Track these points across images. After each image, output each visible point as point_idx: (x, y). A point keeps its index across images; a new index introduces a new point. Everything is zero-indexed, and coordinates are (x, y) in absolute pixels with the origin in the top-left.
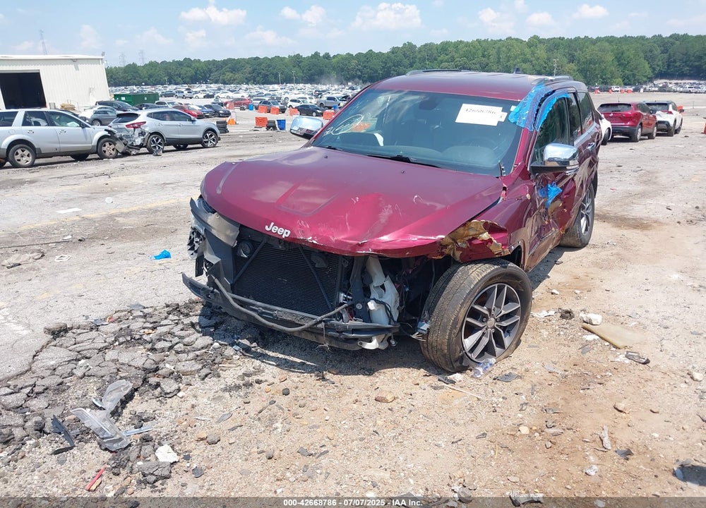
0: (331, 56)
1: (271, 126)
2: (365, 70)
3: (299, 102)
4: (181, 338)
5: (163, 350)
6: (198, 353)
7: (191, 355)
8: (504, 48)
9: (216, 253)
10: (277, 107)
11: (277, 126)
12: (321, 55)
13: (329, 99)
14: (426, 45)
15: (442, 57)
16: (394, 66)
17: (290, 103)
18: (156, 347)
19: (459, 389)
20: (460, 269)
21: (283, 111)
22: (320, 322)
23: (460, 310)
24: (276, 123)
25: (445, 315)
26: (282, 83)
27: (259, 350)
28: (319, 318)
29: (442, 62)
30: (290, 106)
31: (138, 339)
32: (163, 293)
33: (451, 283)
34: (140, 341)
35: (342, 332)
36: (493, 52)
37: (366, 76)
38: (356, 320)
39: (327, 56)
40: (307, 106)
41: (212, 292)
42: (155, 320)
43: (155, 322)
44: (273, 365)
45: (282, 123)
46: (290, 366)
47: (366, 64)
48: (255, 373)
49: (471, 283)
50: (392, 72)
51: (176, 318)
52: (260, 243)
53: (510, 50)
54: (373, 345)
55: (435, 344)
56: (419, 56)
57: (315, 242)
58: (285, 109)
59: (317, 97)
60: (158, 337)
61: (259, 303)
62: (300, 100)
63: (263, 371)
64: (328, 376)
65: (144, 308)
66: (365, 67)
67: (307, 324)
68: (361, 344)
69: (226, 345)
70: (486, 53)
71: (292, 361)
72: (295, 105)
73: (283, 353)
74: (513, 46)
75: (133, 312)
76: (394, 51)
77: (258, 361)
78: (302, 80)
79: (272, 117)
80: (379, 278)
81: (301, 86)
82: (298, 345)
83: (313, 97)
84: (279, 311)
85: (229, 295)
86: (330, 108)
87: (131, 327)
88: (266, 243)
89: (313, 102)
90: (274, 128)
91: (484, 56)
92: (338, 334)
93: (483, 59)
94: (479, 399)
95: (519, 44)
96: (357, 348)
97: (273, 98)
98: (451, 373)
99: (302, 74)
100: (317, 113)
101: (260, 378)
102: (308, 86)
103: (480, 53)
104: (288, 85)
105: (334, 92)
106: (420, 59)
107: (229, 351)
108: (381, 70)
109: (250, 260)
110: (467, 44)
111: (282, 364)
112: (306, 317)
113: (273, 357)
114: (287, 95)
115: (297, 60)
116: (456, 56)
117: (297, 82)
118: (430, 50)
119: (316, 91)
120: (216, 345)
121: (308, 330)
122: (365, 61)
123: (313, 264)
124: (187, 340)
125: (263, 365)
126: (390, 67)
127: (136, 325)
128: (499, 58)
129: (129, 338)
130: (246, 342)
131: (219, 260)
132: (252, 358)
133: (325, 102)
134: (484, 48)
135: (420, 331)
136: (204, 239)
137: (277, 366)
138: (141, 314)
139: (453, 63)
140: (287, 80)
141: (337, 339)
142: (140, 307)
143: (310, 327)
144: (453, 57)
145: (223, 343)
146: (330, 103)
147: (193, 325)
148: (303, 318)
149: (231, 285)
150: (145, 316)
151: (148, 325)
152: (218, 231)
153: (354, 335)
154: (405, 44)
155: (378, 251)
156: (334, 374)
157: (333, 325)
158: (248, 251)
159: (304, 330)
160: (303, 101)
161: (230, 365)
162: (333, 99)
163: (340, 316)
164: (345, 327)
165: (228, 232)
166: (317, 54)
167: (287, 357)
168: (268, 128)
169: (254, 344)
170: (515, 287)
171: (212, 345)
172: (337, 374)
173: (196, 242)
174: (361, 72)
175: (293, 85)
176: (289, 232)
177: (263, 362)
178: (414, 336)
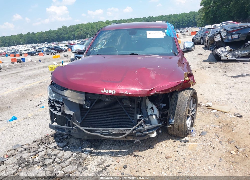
0: (35, 33)
1: (19, 61)
2: (50, 37)
3: (27, 51)
4: (56, 155)
5: (50, 164)
6: (69, 160)
7: (67, 162)
8: (98, 25)
9: (71, 109)
10: (18, 54)
11: (21, 61)
12: (31, 33)
13: (39, 48)
14: (71, 26)
15: (77, 30)
16: (60, 34)
17: (23, 52)
18: (45, 163)
19: (192, 143)
20: (179, 94)
21: (21, 55)
22: (134, 130)
23: (186, 110)
24: (21, 60)
25: (181, 114)
26: (16, 45)
27: (96, 151)
28: (133, 128)
29: (78, 31)
30: (24, 53)
31: (32, 162)
32: (27, 136)
33: (178, 100)
34: (33, 163)
35: (143, 132)
36: (95, 26)
37: (51, 39)
38: (147, 125)
39: (33, 33)
40: (31, 52)
41: (72, 129)
42: (34, 150)
43: (34, 151)
44: (108, 156)
45: (23, 60)
46: (116, 154)
47: (49, 35)
48: (103, 163)
49: (187, 99)
50: (60, 37)
51: (44, 146)
52: (95, 100)
53: (100, 25)
54: (154, 135)
55: (177, 127)
56: (69, 30)
57: (129, 93)
58: (22, 54)
59: (34, 48)
60: (42, 158)
61: (99, 129)
62: (28, 50)
63: (106, 160)
64: (136, 154)
65: (23, 146)
66: (49, 36)
67: (128, 133)
68: (149, 135)
69: (80, 153)
70: (92, 27)
71: (115, 152)
72: (26, 52)
73: (108, 149)
74: (101, 24)
75: (17, 149)
76: (59, 29)
77: (100, 156)
78: (25, 43)
79: (17, 58)
80: (150, 105)
81: (25, 45)
82: (111, 144)
83: (32, 49)
84: (111, 130)
85: (82, 129)
86: (40, 52)
87: (23, 157)
88: (99, 99)
89: (33, 50)
90: (21, 62)
91: (92, 28)
92: (141, 134)
93: (92, 29)
94: (203, 145)
95: (103, 23)
96: (147, 138)
97: (16, 51)
98: (183, 138)
99: (24, 41)
100: (36, 54)
101: (107, 164)
102: (28, 45)
103: (90, 27)
104: (19, 46)
105: (40, 46)
106: (69, 31)
107: (84, 155)
108: (56, 36)
109: (90, 109)
110: (85, 25)
111: (112, 154)
112: (126, 129)
113: (104, 152)
114: (20, 49)
115: (21, 36)
116: (82, 29)
117: (23, 44)
118: (73, 28)
119: (33, 46)
120: (74, 154)
121: (129, 135)
122: (49, 34)
123: (123, 104)
124: (59, 156)
125: (103, 157)
126: (59, 35)
127: (25, 155)
128: (97, 28)
129: (26, 163)
130: (88, 149)
131: (74, 112)
132: (96, 155)
133: (38, 50)
134: (91, 25)
135: (171, 123)
136: (63, 104)
137: (110, 156)
138: (23, 149)
139: (82, 32)
140: (19, 44)
141: (141, 136)
142: (20, 146)
143: (130, 133)
144: (81, 29)
145: (77, 152)
146: (40, 50)
147: (55, 147)
148: (125, 130)
149: (80, 123)
150: (25, 150)
151: (31, 154)
152: (72, 98)
153: (148, 132)
154: (63, 26)
155: (159, 92)
156: (138, 152)
157: (139, 130)
158: (90, 105)
159: (127, 136)
160: (29, 51)
161: (88, 162)
162: (41, 48)
163: (141, 125)
164: (144, 129)
165: (79, 98)
166: (29, 33)
167: (111, 151)
168: (18, 62)
169: (92, 149)
170: (194, 97)
171: (73, 154)
172: (139, 152)
173: (57, 106)
174: (48, 38)
175: (21, 45)
176: (115, 91)
177: (102, 156)
178: (169, 126)
